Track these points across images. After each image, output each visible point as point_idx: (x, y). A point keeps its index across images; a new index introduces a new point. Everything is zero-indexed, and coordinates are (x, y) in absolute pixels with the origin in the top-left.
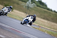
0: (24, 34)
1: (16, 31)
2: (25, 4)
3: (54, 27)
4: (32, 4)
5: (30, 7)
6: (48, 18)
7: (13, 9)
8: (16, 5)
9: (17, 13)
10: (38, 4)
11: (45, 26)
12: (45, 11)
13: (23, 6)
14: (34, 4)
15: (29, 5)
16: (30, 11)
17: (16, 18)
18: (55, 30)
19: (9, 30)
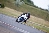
0: (14, 28)
1: (7, 25)
2: (15, 2)
3: (40, 22)
4: (21, 2)
5: (19, 5)
6: (35, 14)
7: (5, 7)
8: (7, 3)
9: (8, 10)
10: (26, 2)
11: (32, 21)
12: (32, 8)
13: (13, 4)
14: (23, 2)
15: (18, 3)
16: (19, 8)
17: (7, 14)
18: (41, 25)
19: (1, 25)
